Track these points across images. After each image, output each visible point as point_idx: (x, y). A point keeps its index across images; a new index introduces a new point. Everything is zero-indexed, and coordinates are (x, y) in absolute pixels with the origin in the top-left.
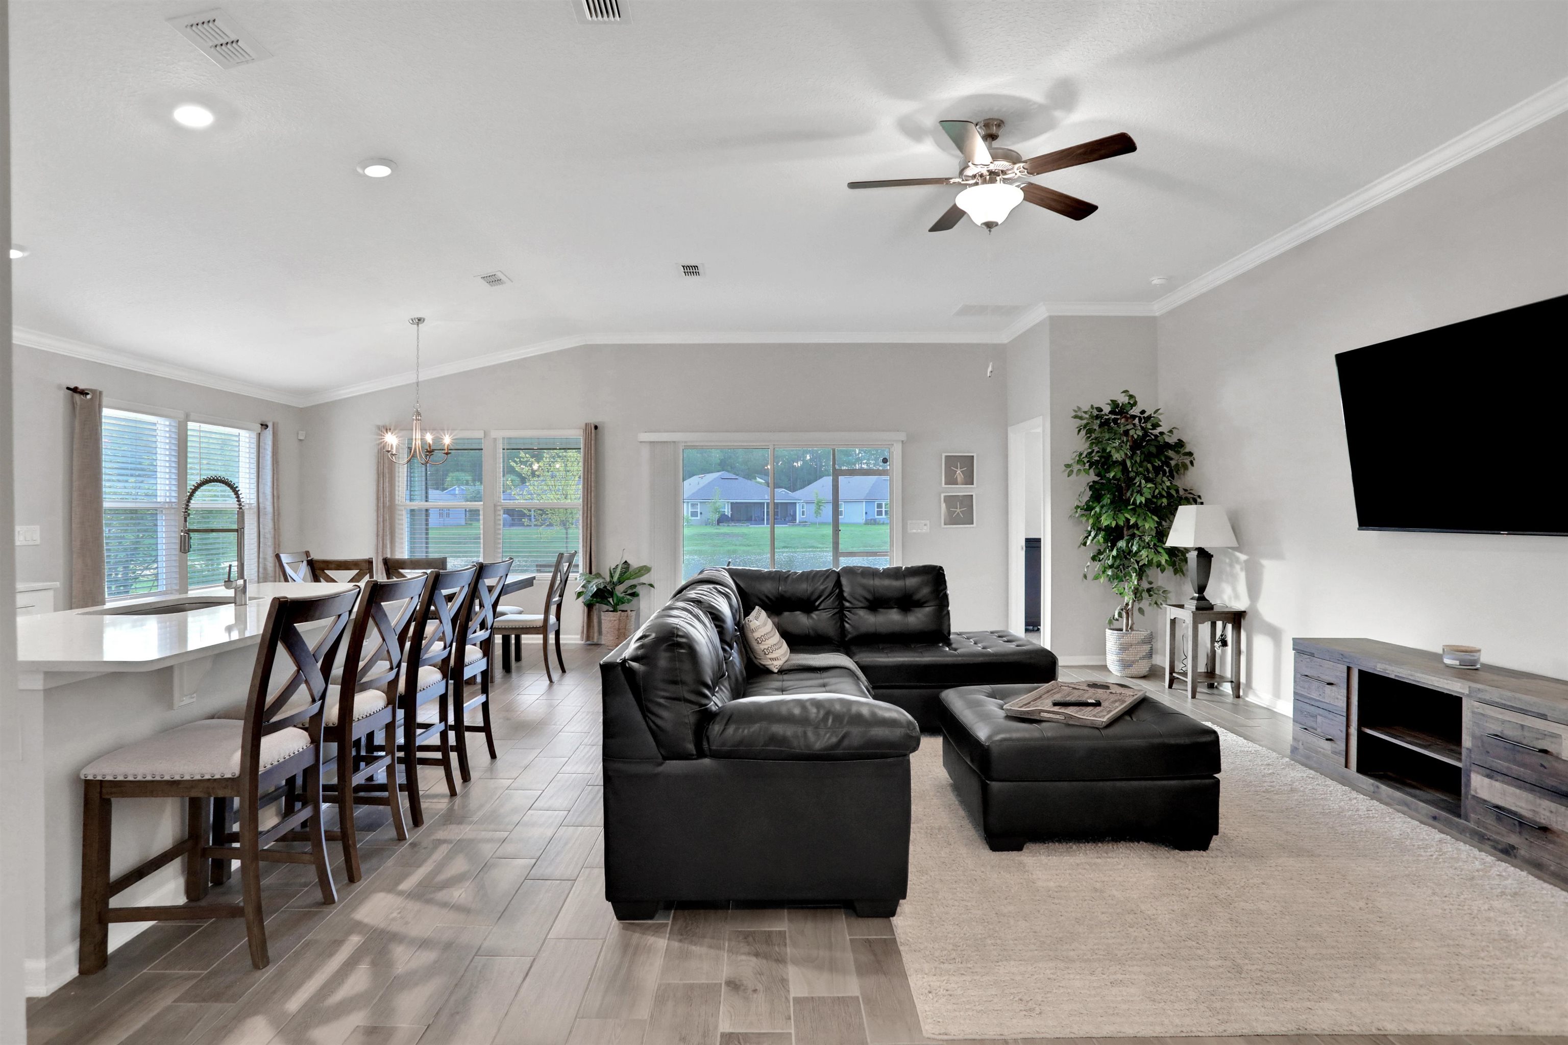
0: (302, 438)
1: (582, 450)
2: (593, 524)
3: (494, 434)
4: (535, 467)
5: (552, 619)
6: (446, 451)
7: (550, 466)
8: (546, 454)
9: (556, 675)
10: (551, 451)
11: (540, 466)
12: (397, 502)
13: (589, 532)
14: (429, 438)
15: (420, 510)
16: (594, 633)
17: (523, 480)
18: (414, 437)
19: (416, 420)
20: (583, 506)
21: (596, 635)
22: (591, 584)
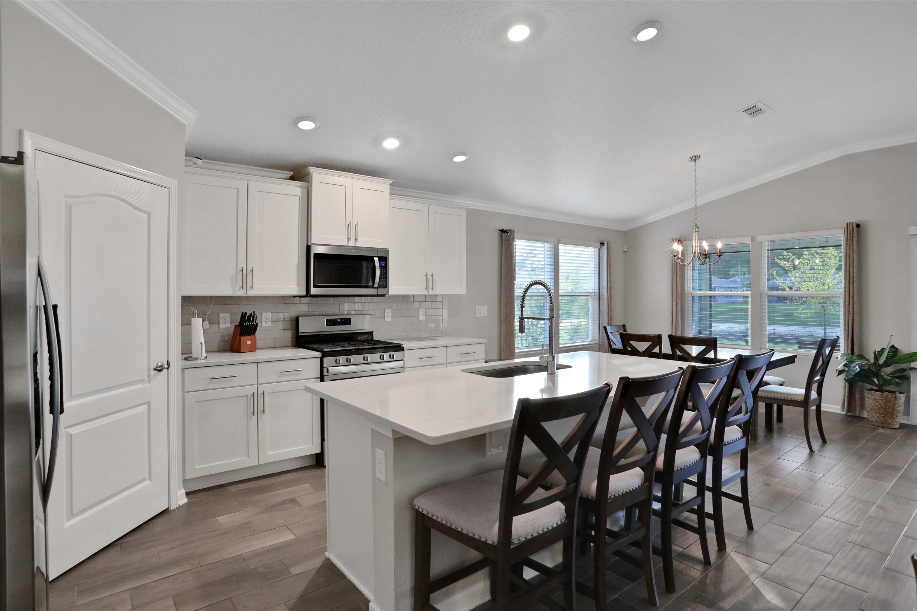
0: (626, 250)
1: (842, 247)
2: (855, 311)
3: (759, 238)
4: (797, 262)
5: (814, 395)
6: (719, 254)
7: (809, 260)
8: (806, 252)
9: (816, 445)
10: (810, 249)
11: (800, 262)
12: (686, 291)
13: (851, 317)
14: (706, 245)
15: (705, 297)
16: (855, 406)
17: (786, 272)
18: (694, 245)
19: (696, 232)
20: (845, 295)
21: (858, 409)
22: (854, 364)
